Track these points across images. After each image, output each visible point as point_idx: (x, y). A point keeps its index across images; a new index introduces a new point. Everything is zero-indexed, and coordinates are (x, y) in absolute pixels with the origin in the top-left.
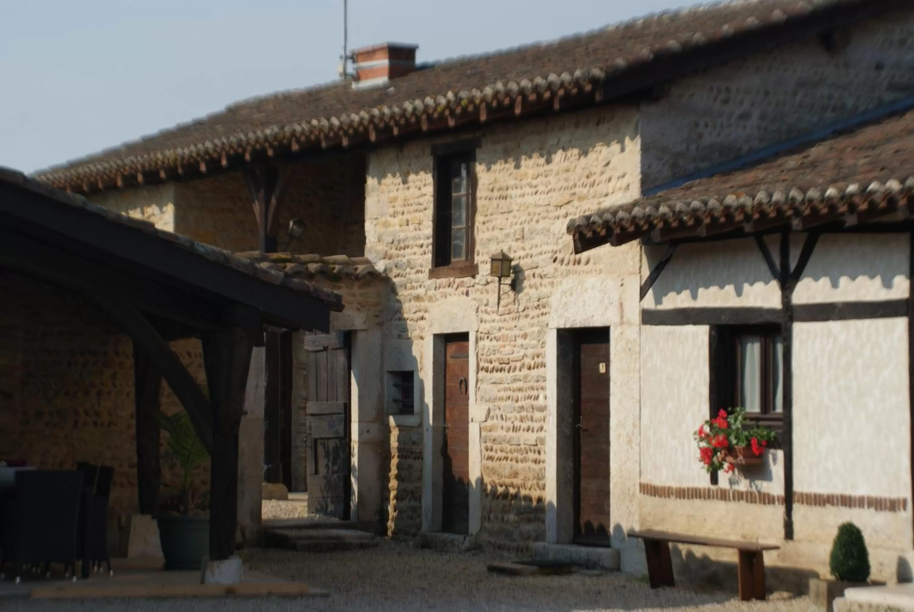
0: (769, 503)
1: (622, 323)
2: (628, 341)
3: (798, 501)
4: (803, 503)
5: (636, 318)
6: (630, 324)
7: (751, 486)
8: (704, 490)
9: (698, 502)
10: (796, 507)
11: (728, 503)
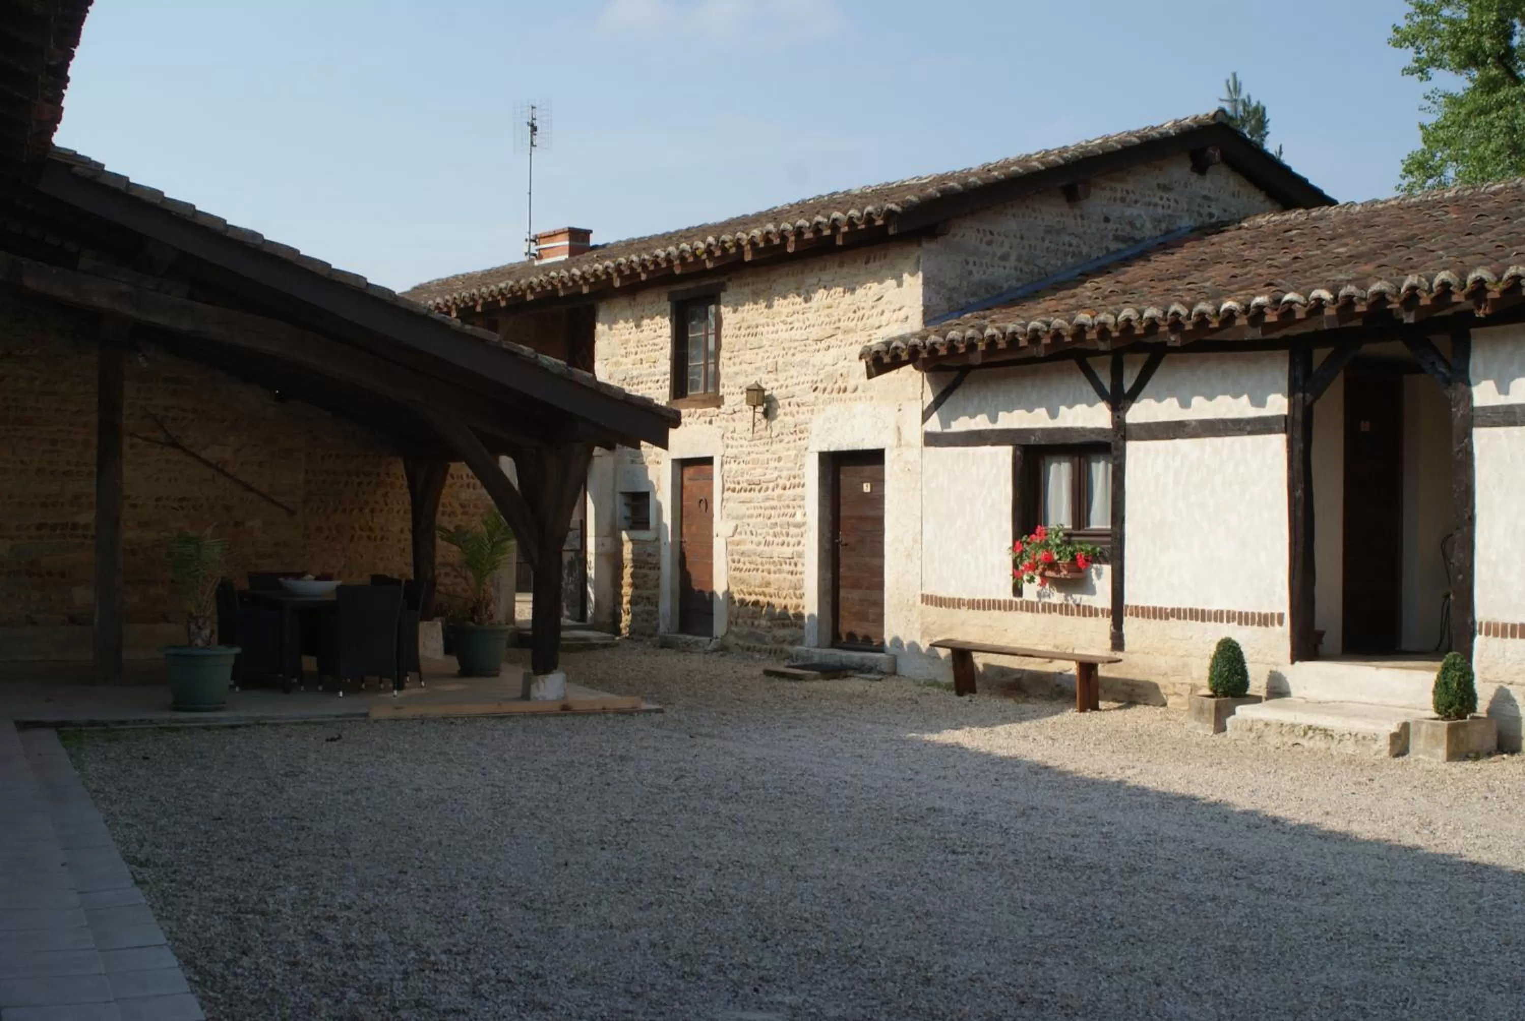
0: (1090, 615)
1: (899, 446)
2: (907, 462)
3: (1131, 614)
4: (1137, 616)
5: (918, 439)
6: (909, 445)
7: (1066, 600)
8: (1005, 601)
9: (996, 613)
10: (1127, 620)
11: (1035, 614)
